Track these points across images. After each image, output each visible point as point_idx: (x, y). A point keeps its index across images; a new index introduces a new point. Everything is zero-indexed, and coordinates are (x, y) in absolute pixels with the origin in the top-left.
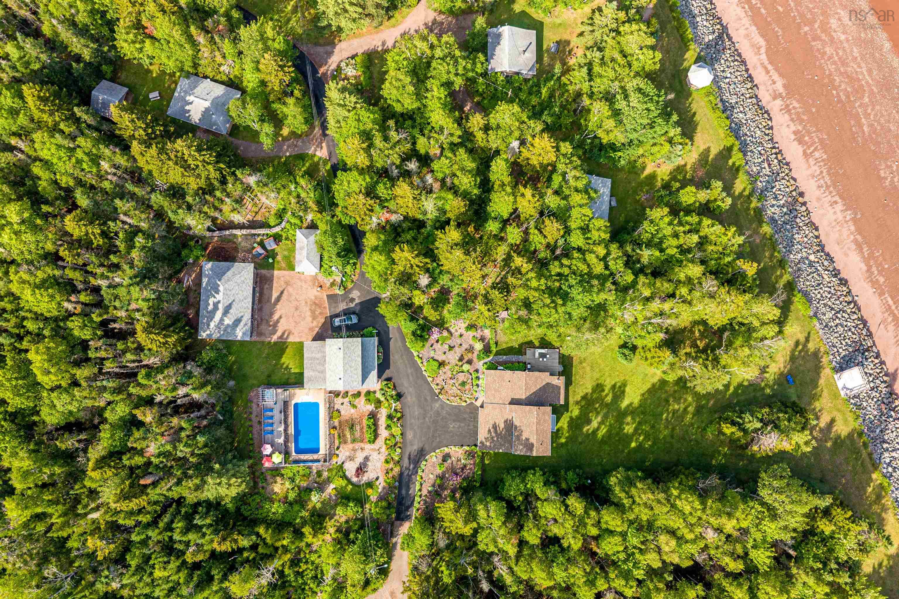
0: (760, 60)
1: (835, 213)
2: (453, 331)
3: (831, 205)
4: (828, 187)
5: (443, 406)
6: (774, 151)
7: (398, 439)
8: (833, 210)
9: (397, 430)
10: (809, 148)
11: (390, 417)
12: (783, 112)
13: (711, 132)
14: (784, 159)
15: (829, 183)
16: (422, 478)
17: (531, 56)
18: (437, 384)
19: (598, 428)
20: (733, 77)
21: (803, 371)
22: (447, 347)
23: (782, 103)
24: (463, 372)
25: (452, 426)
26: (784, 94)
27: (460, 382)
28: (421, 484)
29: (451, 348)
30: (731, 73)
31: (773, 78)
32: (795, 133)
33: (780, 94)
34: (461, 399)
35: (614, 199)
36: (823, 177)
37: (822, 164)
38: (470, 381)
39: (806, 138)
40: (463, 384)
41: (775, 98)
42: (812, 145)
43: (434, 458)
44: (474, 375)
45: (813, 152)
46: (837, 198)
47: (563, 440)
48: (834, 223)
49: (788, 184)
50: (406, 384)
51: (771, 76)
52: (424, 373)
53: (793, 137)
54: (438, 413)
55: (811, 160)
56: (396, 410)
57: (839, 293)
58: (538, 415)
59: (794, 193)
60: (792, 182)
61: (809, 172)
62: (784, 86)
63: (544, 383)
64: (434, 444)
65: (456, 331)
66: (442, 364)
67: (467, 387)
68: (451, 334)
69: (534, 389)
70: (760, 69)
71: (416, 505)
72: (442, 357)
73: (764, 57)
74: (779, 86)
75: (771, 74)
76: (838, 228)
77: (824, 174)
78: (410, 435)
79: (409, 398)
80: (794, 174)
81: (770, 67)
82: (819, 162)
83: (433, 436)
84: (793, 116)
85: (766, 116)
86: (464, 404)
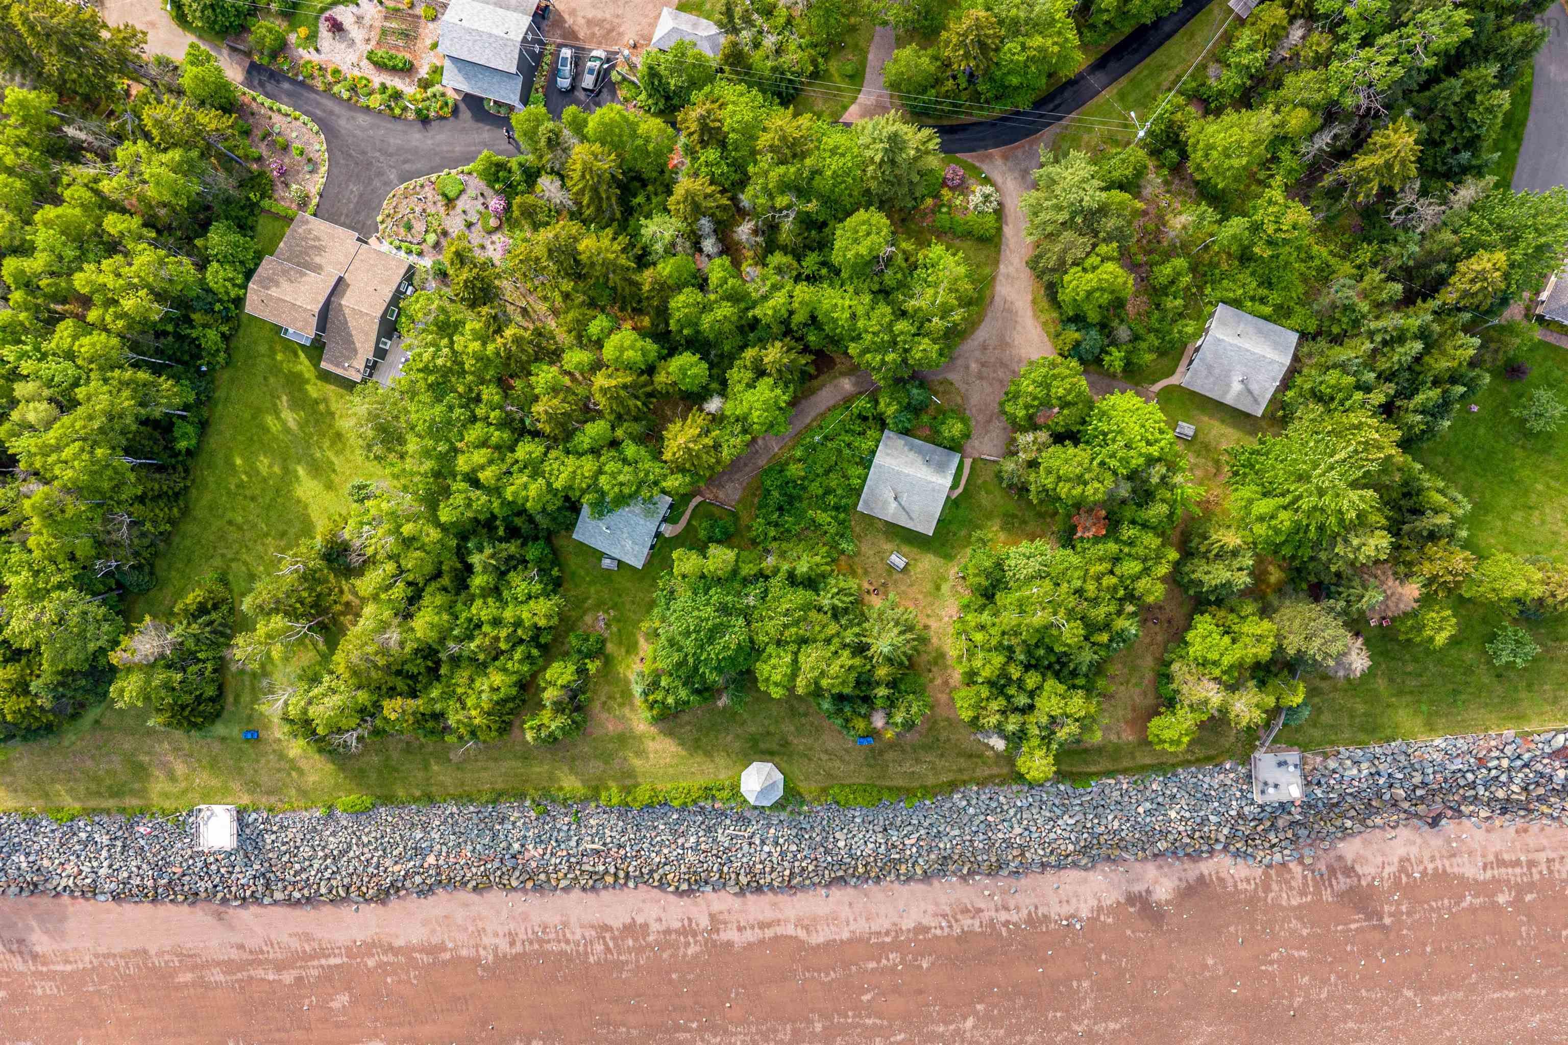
0: (787, 921)
1: (496, 935)
2: (495, 237)
3: (510, 934)
4: (541, 942)
5: (388, 184)
6: (621, 874)
7: (363, 101)
8: (501, 934)
9: (375, 101)
10: (614, 938)
11: (397, 96)
12: (686, 922)
13: (671, 771)
14: (605, 887)
15: (548, 947)
16: (296, 119)
17: (890, 512)
18: (422, 186)
19: (278, 417)
20: (764, 856)
21: (258, 761)
22: (474, 220)
23: (702, 926)
24: (426, 232)
25: (355, 188)
26: (715, 937)
27: (413, 221)
28: (287, 115)
29: (469, 225)
30: (770, 854)
31: (749, 932)
32: (645, 926)
33: (718, 931)
34: (388, 216)
35: (614, 566)
36: (559, 941)
37: (581, 949)
38: (409, 238)
39: (630, 942)
40: (409, 228)
41: (712, 917)
42: (616, 945)
43: (317, 147)
44: (414, 248)
45: (606, 944)
46: (518, 948)
47: (279, 357)
48: (480, 925)
49: (561, 875)
50: (441, 137)
51: (752, 928)
52: (446, 171)
53: (640, 920)
54: (380, 174)
55: (593, 933)
56: (405, 109)
57: (366, 879)
58: (306, 310)
59: (543, 877)
60: (564, 883)
61: (573, 920)
62: (729, 944)
63: (358, 345)
64: (338, 153)
65: (493, 243)
66: (450, 202)
67: (402, 231)
68: (490, 233)
69: (352, 323)
70: (769, 914)
71: (261, 99)
72: (461, 204)
73: (790, 930)
74: (730, 935)
75: (757, 930)
76: (471, 929)
77: (563, 945)
78: (363, 119)
79: (418, 136)
80: (576, 894)
81: (769, 933)
82: (585, 945)
83: (350, 156)
84: (673, 936)
85: (685, 886)
86: (379, 218)
